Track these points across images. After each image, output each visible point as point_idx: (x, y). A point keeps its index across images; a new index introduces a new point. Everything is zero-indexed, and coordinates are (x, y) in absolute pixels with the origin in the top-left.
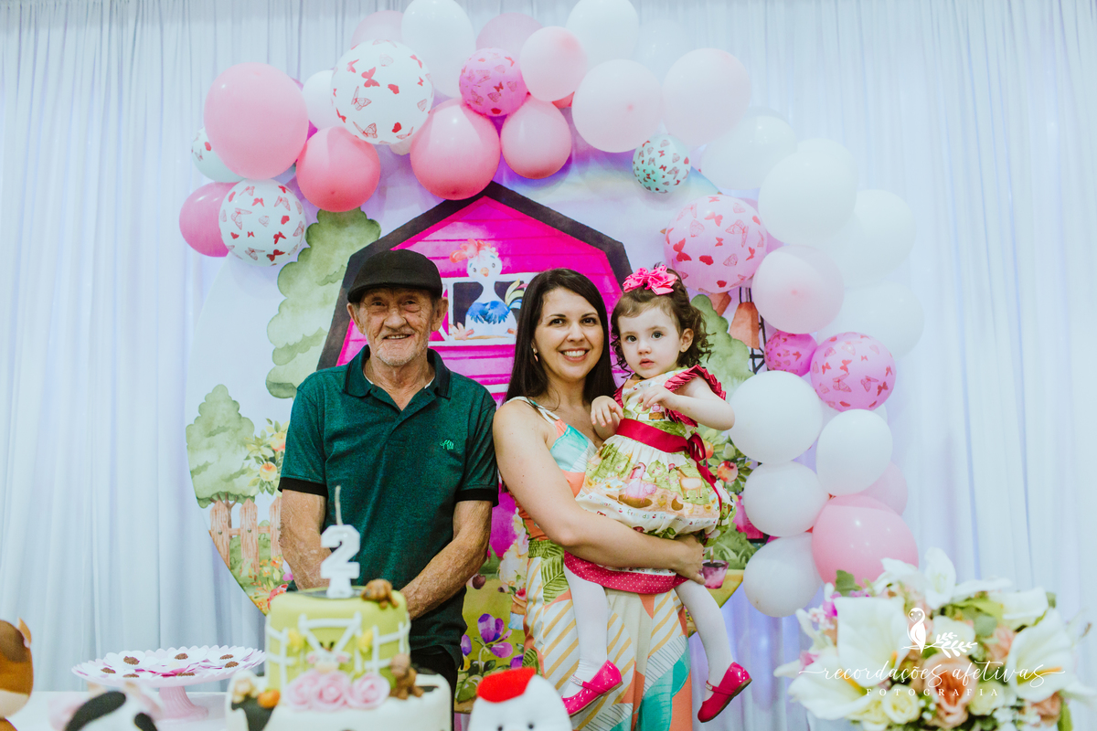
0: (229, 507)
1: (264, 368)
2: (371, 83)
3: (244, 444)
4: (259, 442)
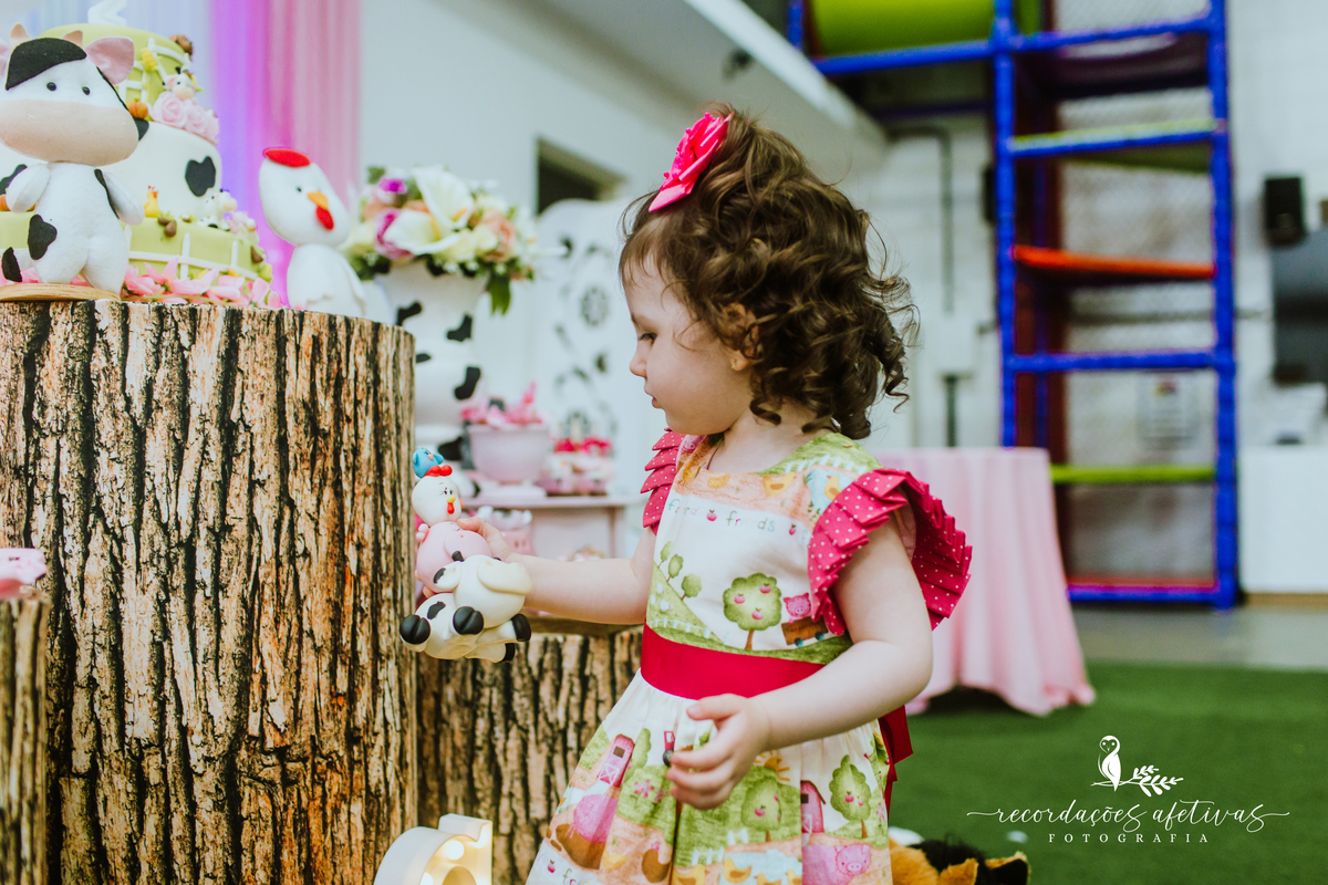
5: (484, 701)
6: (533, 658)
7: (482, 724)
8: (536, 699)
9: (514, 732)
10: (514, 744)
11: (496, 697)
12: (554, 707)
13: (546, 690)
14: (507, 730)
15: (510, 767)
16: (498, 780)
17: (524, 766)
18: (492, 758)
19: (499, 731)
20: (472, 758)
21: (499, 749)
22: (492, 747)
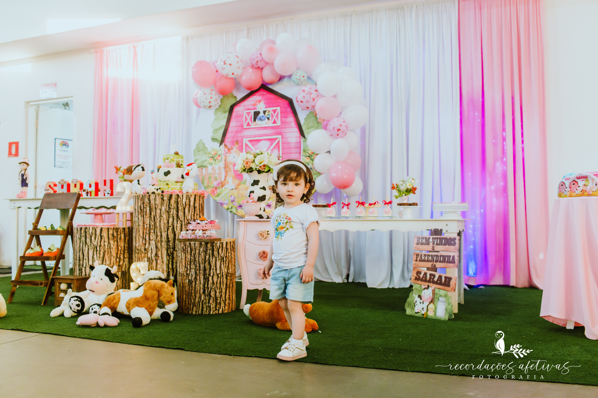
0: (202, 169)
1: (210, 134)
2: (225, 64)
3: (206, 154)
4: (209, 153)
5: (208, 252)
6: (218, 245)
7: (207, 257)
8: (218, 252)
9: (214, 258)
10: (214, 260)
11: (210, 252)
12: (222, 254)
13: (220, 251)
14: (213, 258)
15: (213, 264)
16: (210, 266)
17: (216, 264)
18: (209, 262)
19: (211, 258)
20: (205, 262)
21: (211, 261)
22: (209, 261)
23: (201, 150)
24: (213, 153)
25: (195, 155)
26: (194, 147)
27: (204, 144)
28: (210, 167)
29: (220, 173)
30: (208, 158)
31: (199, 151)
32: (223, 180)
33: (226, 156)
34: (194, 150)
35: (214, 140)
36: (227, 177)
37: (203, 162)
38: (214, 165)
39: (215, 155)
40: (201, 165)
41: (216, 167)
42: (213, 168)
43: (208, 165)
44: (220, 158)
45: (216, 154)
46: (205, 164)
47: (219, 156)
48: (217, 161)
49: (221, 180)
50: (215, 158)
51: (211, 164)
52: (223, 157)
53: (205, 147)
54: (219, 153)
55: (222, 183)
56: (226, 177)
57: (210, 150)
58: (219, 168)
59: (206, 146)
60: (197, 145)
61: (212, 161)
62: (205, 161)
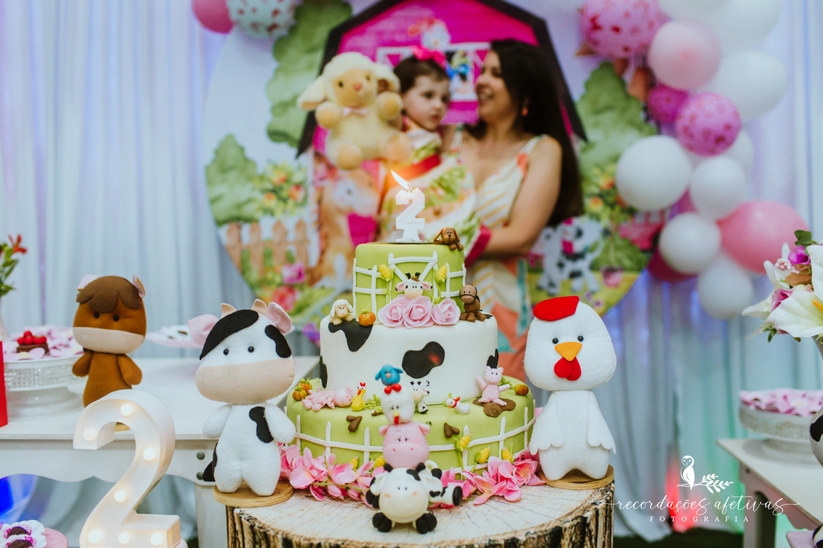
3: (250, 178)
23: (232, 168)
24: (276, 177)
25: (210, 182)
26: (206, 156)
27: (242, 149)
28: (266, 224)
29: (304, 242)
30: (257, 195)
31: (224, 170)
32: (313, 260)
33: (321, 190)
34: (207, 169)
35: (276, 135)
36: (329, 255)
37: (240, 206)
38: (279, 215)
39: (286, 186)
40: (235, 213)
41: (290, 222)
42: (278, 226)
43: (259, 215)
44: (300, 195)
45: (286, 180)
46: (249, 210)
47: (298, 186)
48: (291, 202)
49: (307, 260)
50: (284, 194)
51: (269, 212)
52: (312, 191)
53: (246, 160)
54: (297, 178)
55: (310, 271)
56: (323, 252)
57: (262, 167)
58: (300, 225)
59: (250, 153)
60: (217, 152)
61: (272, 202)
62: (249, 201)
